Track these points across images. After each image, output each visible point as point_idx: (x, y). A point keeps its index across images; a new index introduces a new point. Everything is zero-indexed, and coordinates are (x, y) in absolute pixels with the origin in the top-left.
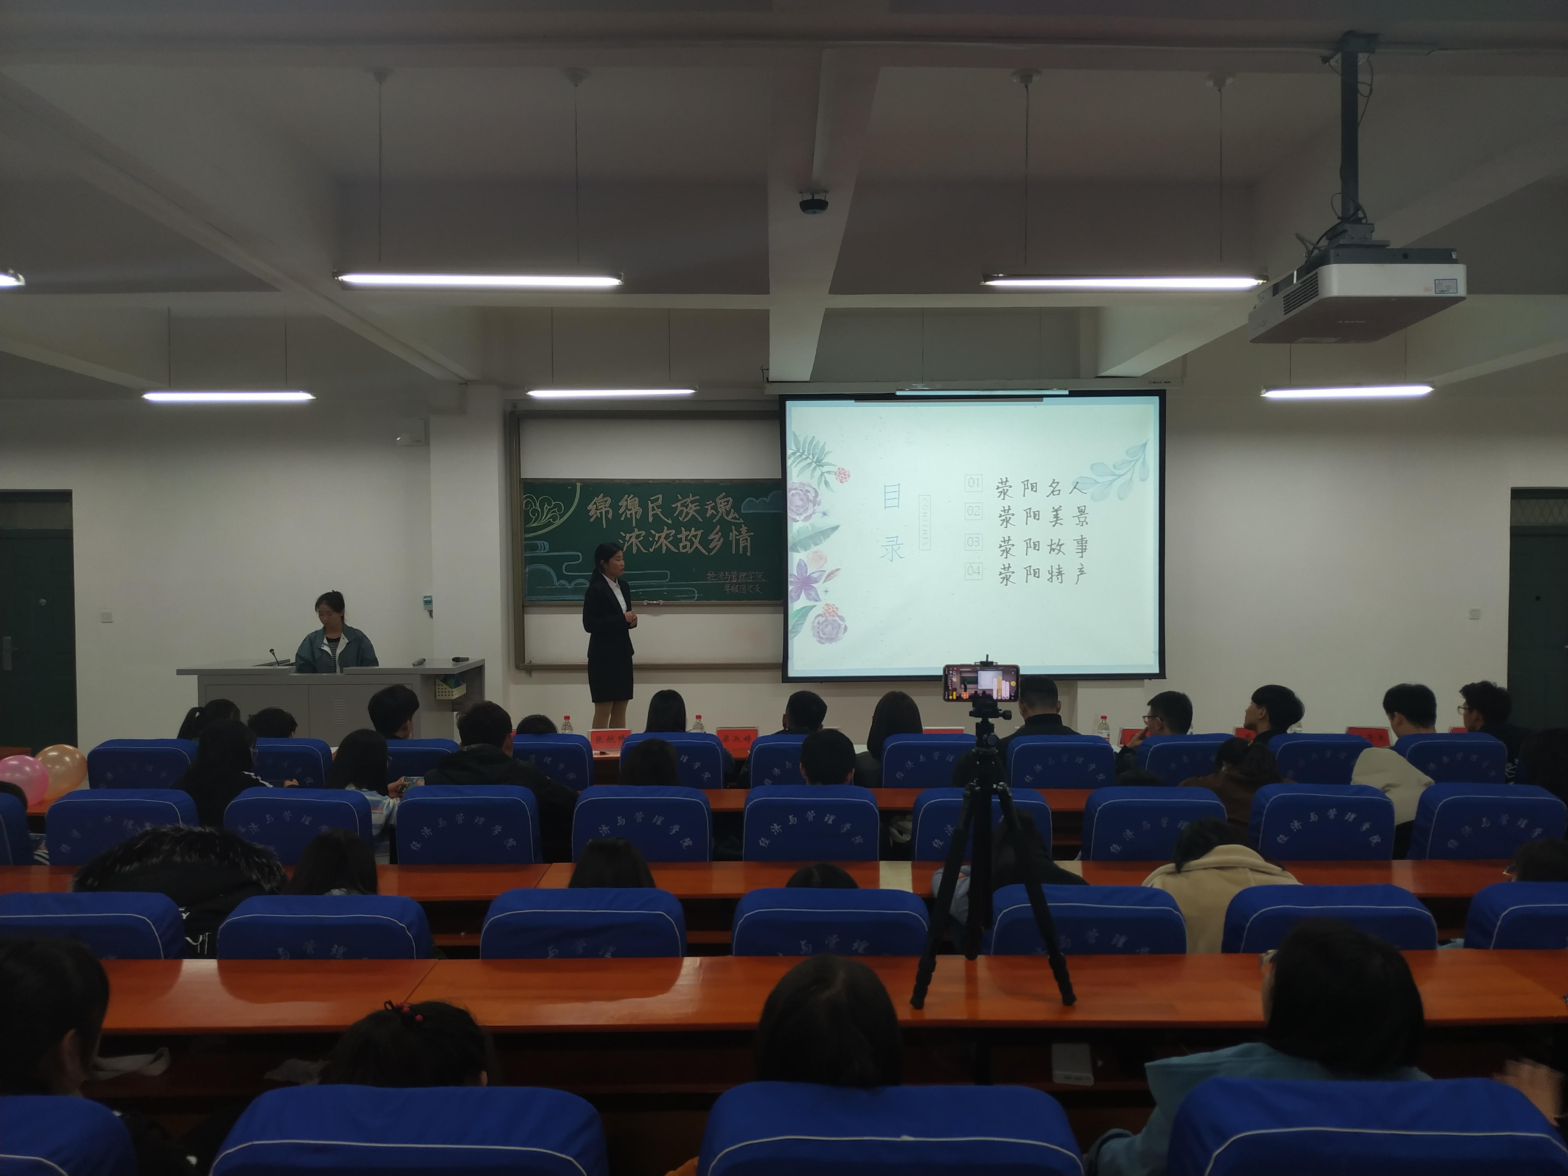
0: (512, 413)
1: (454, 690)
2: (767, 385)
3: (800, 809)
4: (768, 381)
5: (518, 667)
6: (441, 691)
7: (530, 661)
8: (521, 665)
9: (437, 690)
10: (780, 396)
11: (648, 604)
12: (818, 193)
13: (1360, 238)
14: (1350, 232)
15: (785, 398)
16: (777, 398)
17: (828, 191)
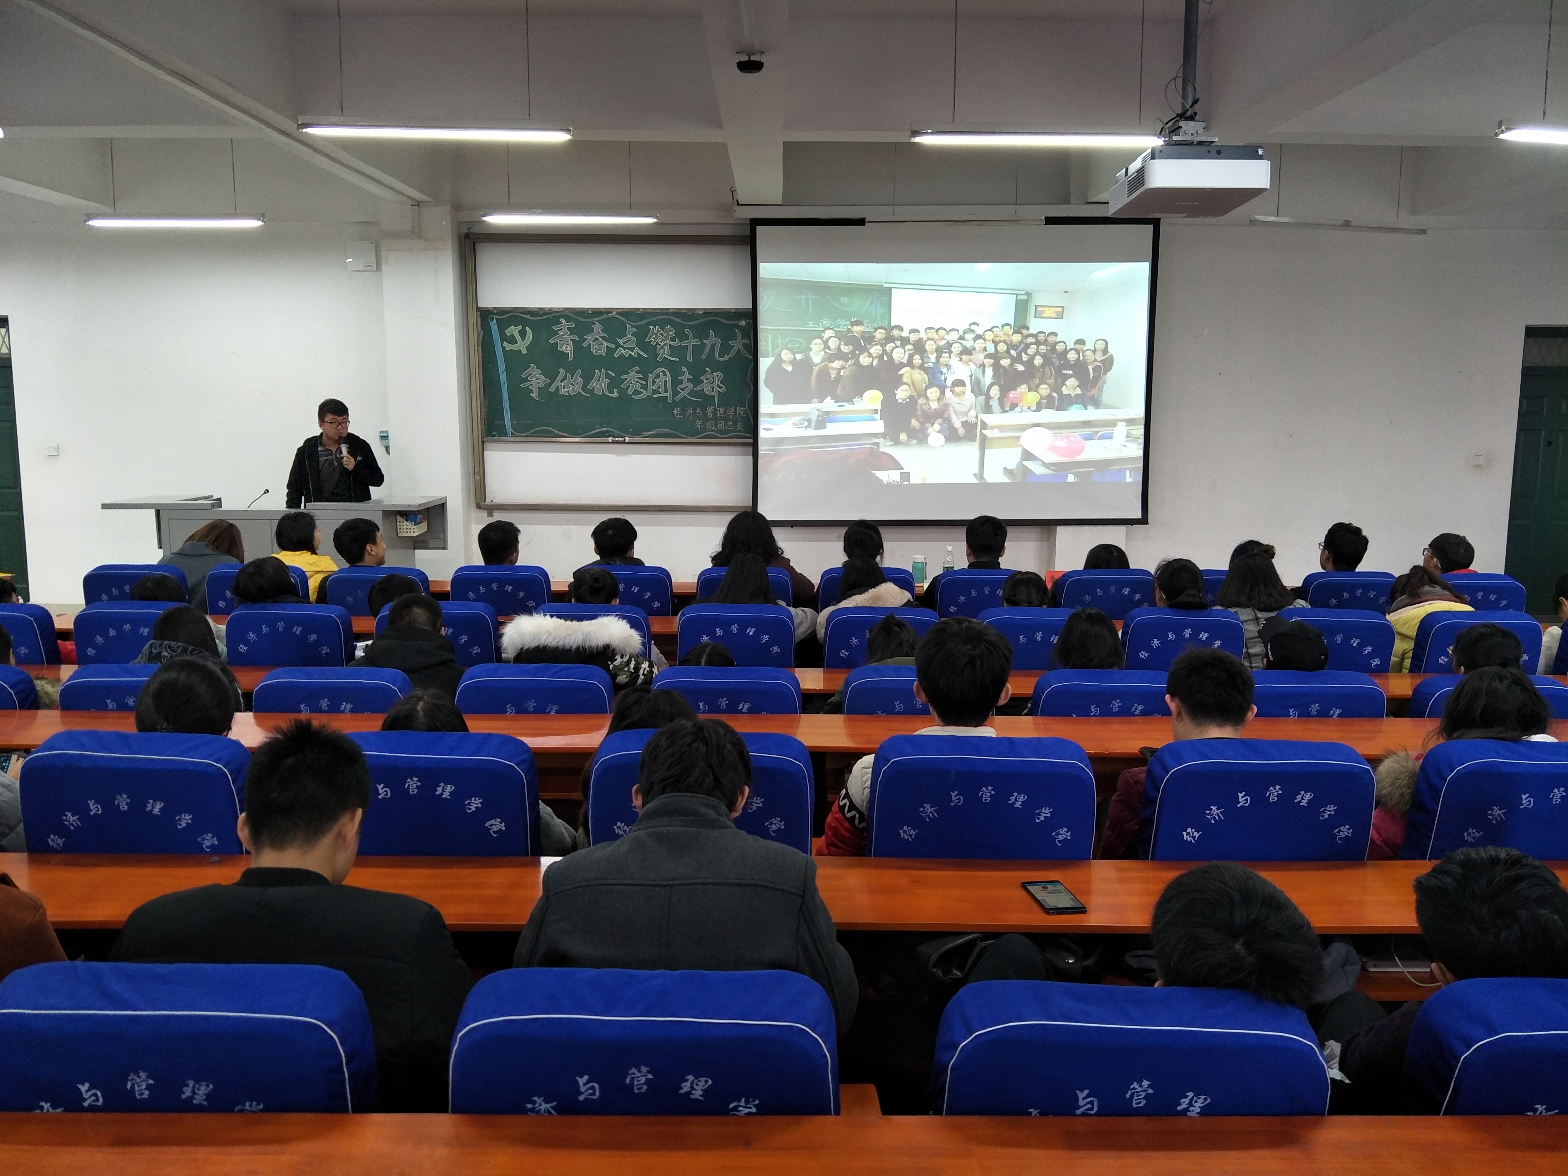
0: (467, 236)
1: (415, 527)
2: (737, 208)
3: (725, 623)
4: (738, 204)
5: (479, 507)
6: (402, 527)
7: (492, 501)
8: (482, 504)
9: (399, 527)
10: (751, 220)
11: (614, 442)
12: (754, 54)
13: (1192, 135)
14: (1184, 128)
15: (756, 223)
16: (749, 221)
17: (763, 53)
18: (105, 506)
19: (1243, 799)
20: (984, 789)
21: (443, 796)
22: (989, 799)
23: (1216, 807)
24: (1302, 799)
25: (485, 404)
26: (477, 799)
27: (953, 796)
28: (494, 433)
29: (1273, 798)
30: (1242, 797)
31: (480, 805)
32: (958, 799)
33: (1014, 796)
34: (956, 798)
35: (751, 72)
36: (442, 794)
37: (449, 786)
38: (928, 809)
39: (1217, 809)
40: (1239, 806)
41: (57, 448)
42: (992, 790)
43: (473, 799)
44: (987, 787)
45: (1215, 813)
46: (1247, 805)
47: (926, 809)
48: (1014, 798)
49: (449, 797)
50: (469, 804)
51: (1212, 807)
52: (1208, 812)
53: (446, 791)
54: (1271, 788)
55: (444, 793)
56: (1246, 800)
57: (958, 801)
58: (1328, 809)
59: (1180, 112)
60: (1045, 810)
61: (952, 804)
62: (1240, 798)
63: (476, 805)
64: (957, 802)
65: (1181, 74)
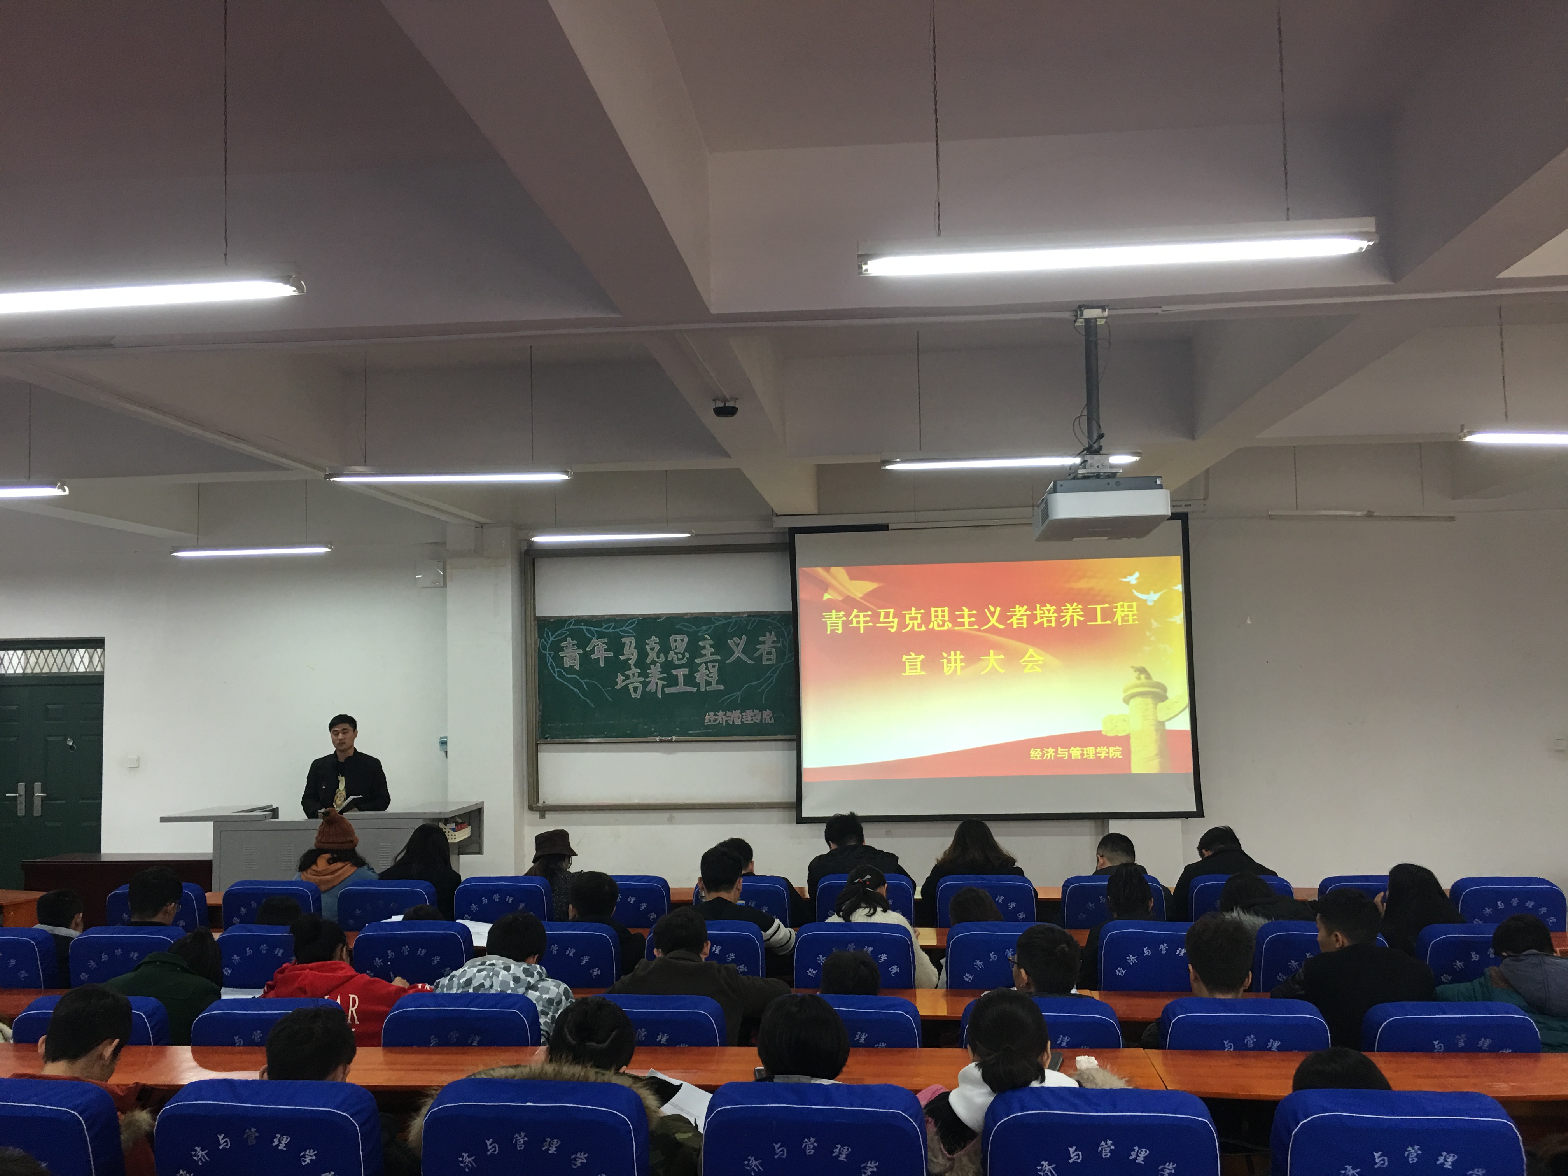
0: (527, 552)
1: (457, 833)
2: (775, 519)
4: (776, 515)
5: (531, 808)
7: (544, 802)
8: (534, 806)
10: (790, 529)
11: (661, 741)
12: (728, 401)
13: (1098, 467)
14: (1090, 461)
15: (794, 531)
16: (787, 530)
17: (737, 399)
18: (164, 820)
19: (1075, 1155)
20: (806, 1140)
21: (280, 1148)
22: (813, 1151)
23: (1047, 1162)
24: (1137, 1156)
25: (539, 708)
26: (312, 1151)
27: (776, 1148)
28: (547, 736)
29: (1106, 1154)
30: (1073, 1152)
31: (314, 1158)
32: (781, 1151)
33: (837, 1148)
34: (779, 1150)
35: (727, 416)
36: (278, 1145)
37: (285, 1137)
38: (752, 1162)
39: (1049, 1165)
40: (1071, 1161)
41: (138, 759)
42: (815, 1142)
43: (308, 1151)
44: (809, 1138)
45: (1047, 1169)
46: (1079, 1161)
47: (751, 1162)
48: (838, 1150)
49: (285, 1149)
50: (304, 1156)
51: (1043, 1162)
52: (1039, 1168)
53: (282, 1142)
54: (1103, 1143)
55: (280, 1144)
56: (1078, 1155)
57: (782, 1153)
58: (1166, 1166)
59: (1087, 446)
60: (871, 1163)
61: (776, 1157)
62: (1071, 1152)
63: (310, 1158)
64: (781, 1155)
65: (1085, 413)
